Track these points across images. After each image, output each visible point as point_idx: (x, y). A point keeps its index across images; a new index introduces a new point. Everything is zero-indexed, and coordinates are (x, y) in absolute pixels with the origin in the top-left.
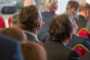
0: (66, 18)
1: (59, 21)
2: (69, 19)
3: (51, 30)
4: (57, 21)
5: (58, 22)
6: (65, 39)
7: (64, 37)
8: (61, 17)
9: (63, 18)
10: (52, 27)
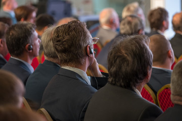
0: (138, 43)
1: (127, 50)
2: (144, 45)
3: (113, 66)
4: (122, 50)
5: (123, 52)
6: (139, 81)
7: (138, 78)
8: (129, 42)
9: (132, 44)
10: (113, 62)
